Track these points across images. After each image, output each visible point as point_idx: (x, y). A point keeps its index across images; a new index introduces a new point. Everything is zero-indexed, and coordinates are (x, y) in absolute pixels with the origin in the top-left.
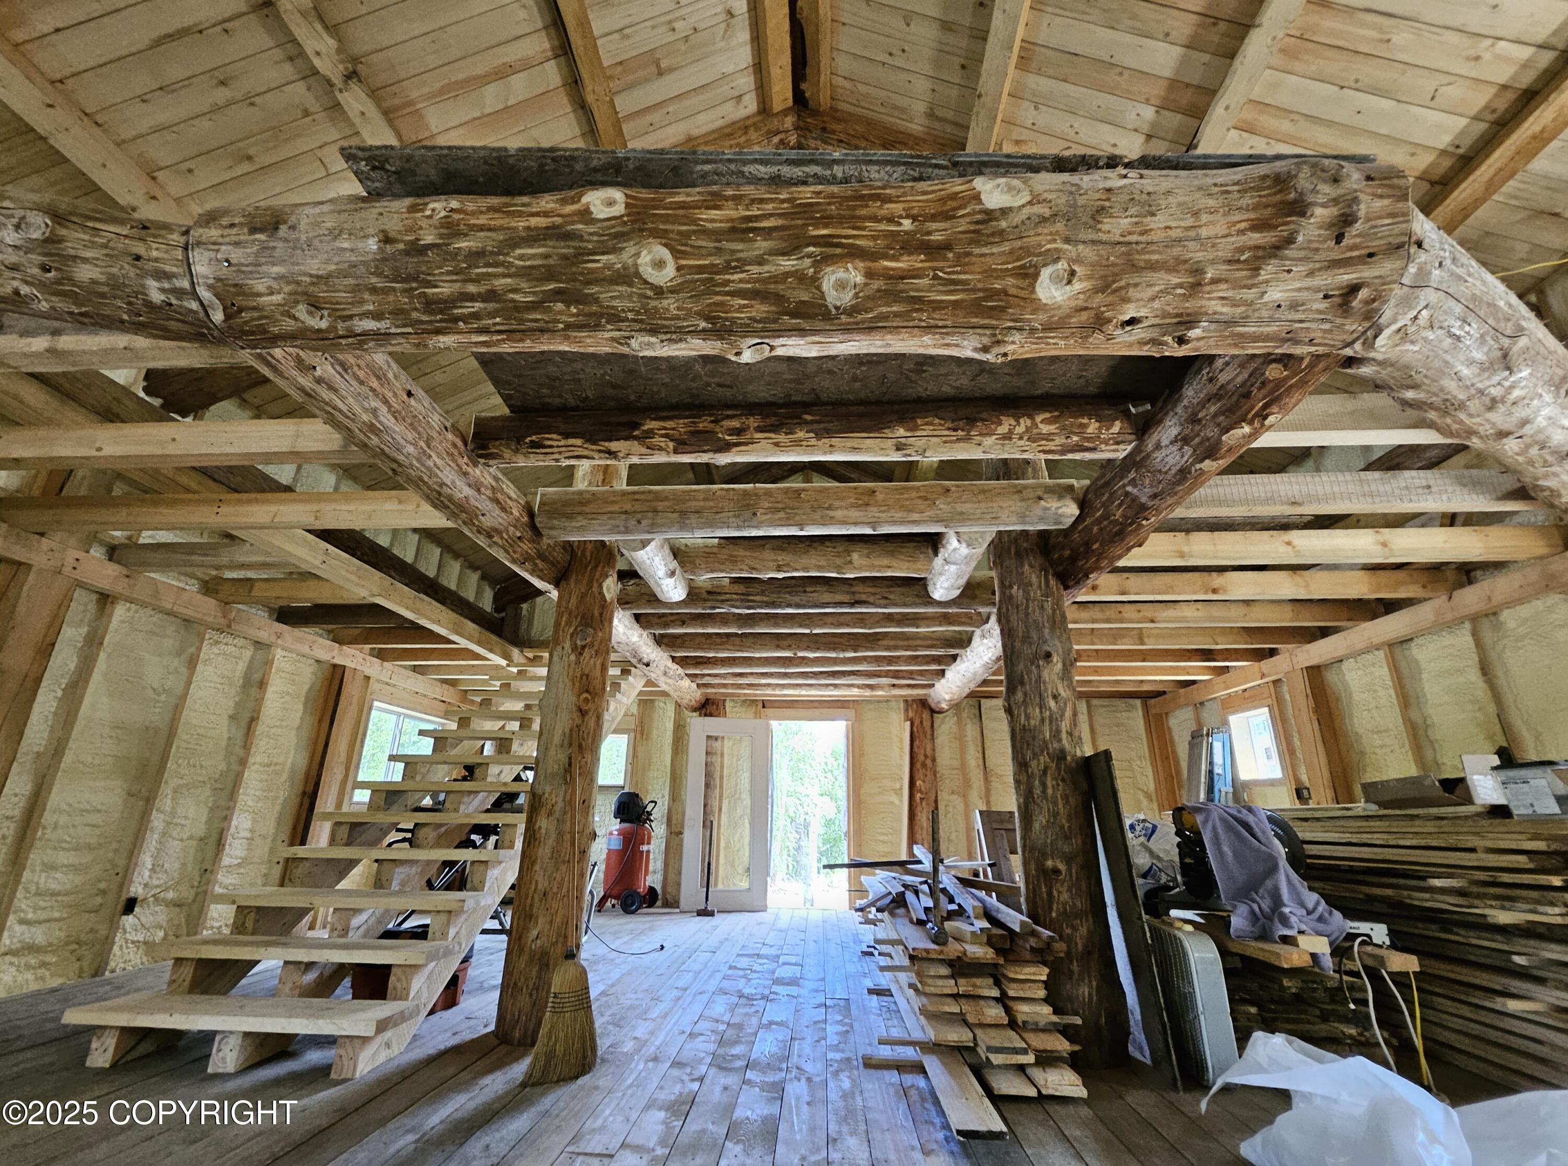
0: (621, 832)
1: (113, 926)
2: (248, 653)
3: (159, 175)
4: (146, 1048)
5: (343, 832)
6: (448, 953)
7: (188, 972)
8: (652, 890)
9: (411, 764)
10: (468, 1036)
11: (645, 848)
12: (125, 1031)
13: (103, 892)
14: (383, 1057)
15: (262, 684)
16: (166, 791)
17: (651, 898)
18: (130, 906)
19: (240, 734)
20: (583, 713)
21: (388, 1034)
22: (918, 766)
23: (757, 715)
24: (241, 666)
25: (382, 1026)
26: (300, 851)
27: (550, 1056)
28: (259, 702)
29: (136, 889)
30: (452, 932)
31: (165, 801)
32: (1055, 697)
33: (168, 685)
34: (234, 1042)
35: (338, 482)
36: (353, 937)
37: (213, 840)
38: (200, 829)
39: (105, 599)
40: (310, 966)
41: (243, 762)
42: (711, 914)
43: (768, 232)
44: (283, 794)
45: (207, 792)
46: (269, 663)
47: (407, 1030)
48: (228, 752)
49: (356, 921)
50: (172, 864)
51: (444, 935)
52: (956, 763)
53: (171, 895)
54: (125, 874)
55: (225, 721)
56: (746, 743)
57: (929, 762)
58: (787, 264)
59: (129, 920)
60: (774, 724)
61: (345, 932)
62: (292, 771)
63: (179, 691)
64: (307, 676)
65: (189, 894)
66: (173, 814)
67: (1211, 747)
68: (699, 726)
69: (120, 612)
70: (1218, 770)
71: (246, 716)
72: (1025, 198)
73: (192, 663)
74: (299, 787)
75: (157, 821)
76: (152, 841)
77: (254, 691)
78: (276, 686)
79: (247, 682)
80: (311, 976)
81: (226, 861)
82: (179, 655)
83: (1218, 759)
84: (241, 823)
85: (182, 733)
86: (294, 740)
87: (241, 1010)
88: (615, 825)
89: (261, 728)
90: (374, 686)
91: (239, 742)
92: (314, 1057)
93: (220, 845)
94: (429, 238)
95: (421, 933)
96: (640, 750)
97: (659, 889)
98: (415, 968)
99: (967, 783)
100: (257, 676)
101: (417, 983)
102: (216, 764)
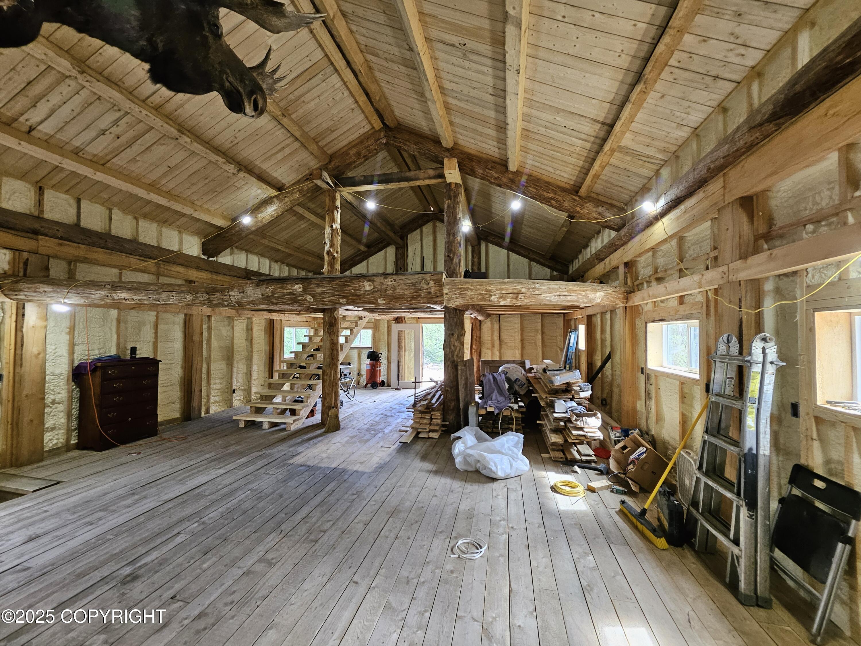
0: (370, 364)
1: (232, 396)
2: (246, 321)
3: (195, 202)
4: (249, 424)
5: (281, 375)
6: (307, 406)
7: (254, 409)
8: (383, 381)
9: (296, 353)
10: (315, 423)
11: (379, 369)
12: (245, 421)
13: (227, 388)
14: (296, 426)
15: (252, 329)
16: (235, 362)
17: (383, 383)
18: (234, 391)
19: (249, 344)
20: (333, 350)
21: (296, 422)
22: (474, 340)
23: (417, 322)
24: (245, 325)
25: (294, 421)
26: (271, 380)
27: (329, 428)
28: (252, 334)
29: (234, 387)
30: (309, 401)
31: (235, 365)
32: (454, 346)
33: (228, 334)
34: (266, 423)
35: (259, 259)
36: (287, 402)
37: (249, 373)
38: (245, 371)
39: (209, 317)
40: (278, 409)
41: (252, 352)
42: (400, 390)
43: (328, 293)
44: (264, 359)
45: (244, 361)
46: (252, 323)
47: (301, 422)
48: (247, 350)
49: (287, 398)
50: (241, 380)
51: (307, 402)
52: (490, 338)
53: (242, 388)
54: (231, 384)
55: (244, 341)
56: (413, 331)
57: (478, 339)
58: (333, 298)
59: (234, 394)
60: (423, 325)
61: (285, 401)
62: (265, 352)
63: (231, 335)
64: (263, 324)
65: (246, 387)
66: (238, 368)
67: (570, 336)
68: (396, 327)
69: (213, 318)
70: (571, 345)
71: (250, 338)
72: (372, 287)
73: (233, 328)
74: (268, 356)
75: (235, 370)
76: (235, 375)
77: (250, 332)
78: (255, 328)
79: (248, 329)
80: (279, 411)
81: (253, 378)
82: (229, 326)
83: (572, 341)
84: (255, 368)
85: (235, 347)
86: (264, 343)
87: (266, 417)
88: (368, 361)
89: (254, 341)
90: (284, 322)
91: (249, 346)
92: (283, 426)
93: (251, 374)
94: (270, 295)
95: (302, 401)
96: (376, 335)
97: (385, 381)
98: (301, 409)
99: (493, 346)
100: (250, 327)
101: (302, 412)
102: (245, 353)
